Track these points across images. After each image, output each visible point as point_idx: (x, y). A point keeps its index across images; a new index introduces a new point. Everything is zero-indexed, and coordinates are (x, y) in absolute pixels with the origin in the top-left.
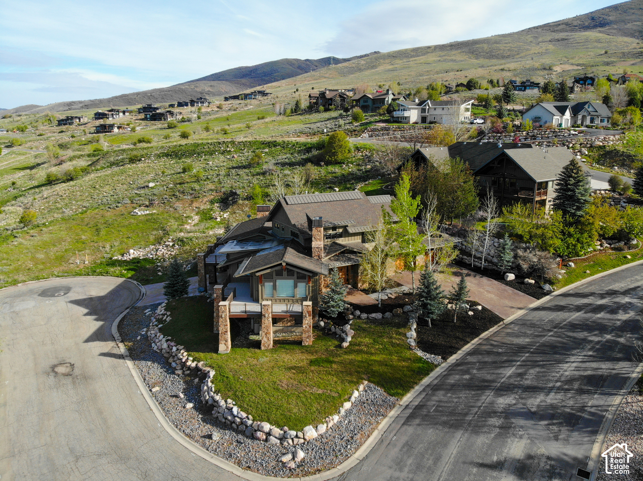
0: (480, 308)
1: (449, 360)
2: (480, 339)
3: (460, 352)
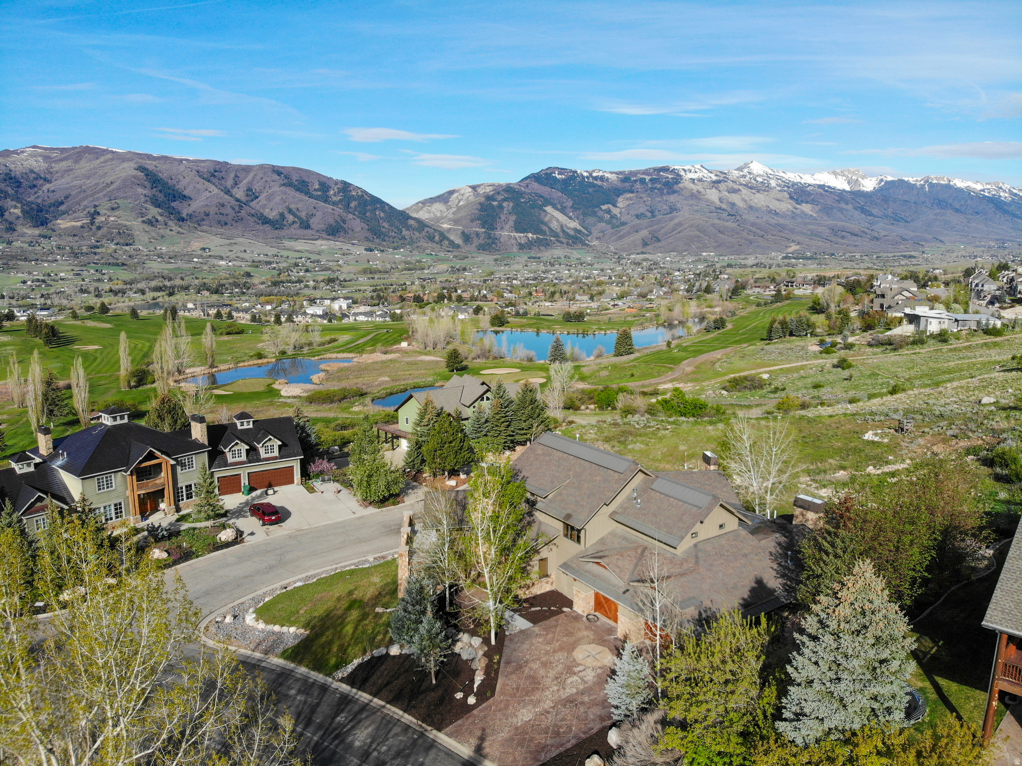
0: (472, 700)
1: (339, 684)
2: (384, 707)
3: (354, 690)
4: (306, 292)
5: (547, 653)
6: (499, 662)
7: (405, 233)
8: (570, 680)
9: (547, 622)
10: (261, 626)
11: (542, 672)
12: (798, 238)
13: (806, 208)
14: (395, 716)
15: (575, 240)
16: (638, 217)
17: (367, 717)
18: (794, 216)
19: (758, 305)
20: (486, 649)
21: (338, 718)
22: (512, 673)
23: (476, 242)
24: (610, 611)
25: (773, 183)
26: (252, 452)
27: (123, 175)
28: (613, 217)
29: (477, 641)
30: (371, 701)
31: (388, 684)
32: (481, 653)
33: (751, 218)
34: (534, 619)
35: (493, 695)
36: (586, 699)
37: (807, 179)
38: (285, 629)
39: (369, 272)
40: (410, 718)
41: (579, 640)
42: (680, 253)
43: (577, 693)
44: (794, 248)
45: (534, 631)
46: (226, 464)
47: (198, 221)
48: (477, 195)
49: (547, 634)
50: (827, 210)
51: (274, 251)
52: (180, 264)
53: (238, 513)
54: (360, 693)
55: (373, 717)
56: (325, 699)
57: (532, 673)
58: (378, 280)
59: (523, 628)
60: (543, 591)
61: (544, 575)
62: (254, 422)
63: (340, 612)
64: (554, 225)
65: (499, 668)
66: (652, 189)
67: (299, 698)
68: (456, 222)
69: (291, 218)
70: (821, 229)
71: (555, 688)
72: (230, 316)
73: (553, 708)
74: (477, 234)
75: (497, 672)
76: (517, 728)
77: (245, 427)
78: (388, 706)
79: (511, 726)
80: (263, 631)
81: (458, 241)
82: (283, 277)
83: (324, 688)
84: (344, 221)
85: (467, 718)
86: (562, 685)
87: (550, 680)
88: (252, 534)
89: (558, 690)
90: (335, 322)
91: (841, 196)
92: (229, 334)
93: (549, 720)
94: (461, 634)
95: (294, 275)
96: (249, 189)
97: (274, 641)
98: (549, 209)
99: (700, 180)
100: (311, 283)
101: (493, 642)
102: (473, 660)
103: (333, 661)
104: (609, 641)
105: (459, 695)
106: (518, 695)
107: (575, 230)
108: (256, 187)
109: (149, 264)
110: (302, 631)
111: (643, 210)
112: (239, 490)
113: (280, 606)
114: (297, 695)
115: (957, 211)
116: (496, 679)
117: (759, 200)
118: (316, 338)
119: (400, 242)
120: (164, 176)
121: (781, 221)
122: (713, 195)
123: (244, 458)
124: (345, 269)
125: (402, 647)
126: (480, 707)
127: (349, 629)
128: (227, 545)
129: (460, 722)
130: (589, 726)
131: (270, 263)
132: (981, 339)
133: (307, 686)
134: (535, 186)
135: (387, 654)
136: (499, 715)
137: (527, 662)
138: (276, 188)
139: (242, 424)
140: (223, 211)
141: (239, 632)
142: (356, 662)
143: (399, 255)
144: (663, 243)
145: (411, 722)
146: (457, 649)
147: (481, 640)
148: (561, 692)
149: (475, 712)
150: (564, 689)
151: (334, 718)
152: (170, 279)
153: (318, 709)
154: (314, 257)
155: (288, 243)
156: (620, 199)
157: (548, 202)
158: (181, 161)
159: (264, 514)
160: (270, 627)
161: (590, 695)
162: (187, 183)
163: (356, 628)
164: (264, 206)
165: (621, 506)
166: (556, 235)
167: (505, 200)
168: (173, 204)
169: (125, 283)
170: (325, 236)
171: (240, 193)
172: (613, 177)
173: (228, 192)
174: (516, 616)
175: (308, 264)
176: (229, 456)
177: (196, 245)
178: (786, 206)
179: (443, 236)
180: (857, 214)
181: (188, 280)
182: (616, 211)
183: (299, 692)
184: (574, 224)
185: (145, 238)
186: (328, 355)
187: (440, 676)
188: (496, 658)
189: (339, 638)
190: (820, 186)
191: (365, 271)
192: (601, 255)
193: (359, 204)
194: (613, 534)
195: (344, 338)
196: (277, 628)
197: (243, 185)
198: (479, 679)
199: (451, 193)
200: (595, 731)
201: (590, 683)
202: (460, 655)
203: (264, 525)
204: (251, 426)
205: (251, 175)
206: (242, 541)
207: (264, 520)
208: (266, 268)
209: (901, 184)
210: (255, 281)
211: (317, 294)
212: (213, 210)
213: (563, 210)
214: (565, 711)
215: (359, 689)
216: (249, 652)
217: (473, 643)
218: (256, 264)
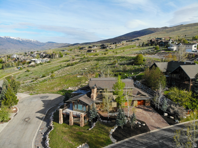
0: (144, 125)
11: (141, 115)
76: (156, 122)
93: (156, 119)
105: (140, 126)
115: (12, 43)
136: (151, 123)
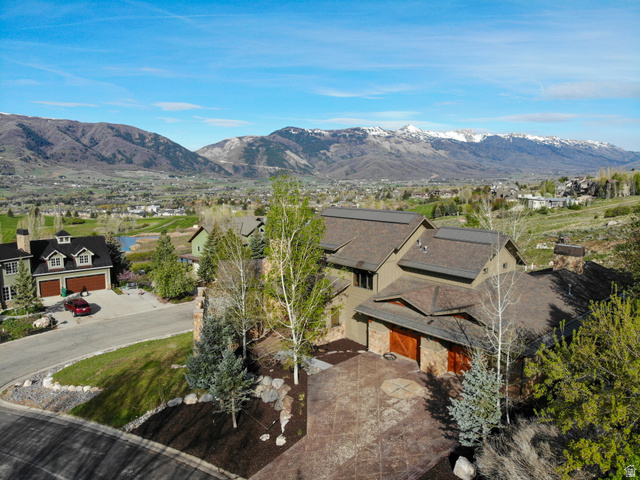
1: (129, 435)
2: (177, 455)
3: (145, 441)
4: (129, 202)
5: (354, 389)
6: (305, 400)
7: (195, 165)
8: (386, 413)
9: (347, 362)
10: (57, 387)
11: (353, 406)
12: (437, 170)
13: (441, 152)
14: (192, 465)
15: (305, 171)
16: (342, 158)
17: (159, 466)
18: (434, 157)
19: (421, 203)
20: (289, 389)
21: (125, 471)
22: (323, 409)
23: (242, 172)
24: (407, 349)
25: (422, 138)
26: (69, 262)
27: (8, 129)
28: (328, 157)
29: (278, 383)
30: (164, 450)
31: (183, 430)
32: (284, 393)
33: (409, 159)
34: (333, 360)
35: (304, 433)
36: (411, 430)
37: (442, 135)
38: (79, 388)
39: (172, 190)
40: (210, 465)
41: (383, 375)
42: (368, 180)
43: (399, 425)
44: (435, 176)
45: (335, 371)
46: (46, 270)
47: (58, 159)
48: (242, 142)
49: (349, 373)
50: (454, 154)
51: (109, 178)
52: (45, 186)
53: (56, 308)
54: (151, 443)
55: (165, 467)
56: (111, 451)
57: (343, 408)
58: (177, 195)
59: (324, 369)
60: (334, 340)
61: (336, 324)
62: (72, 239)
63: (135, 371)
64: (292, 162)
65: (306, 406)
66: (350, 141)
67: (83, 451)
68: (229, 159)
69: (120, 157)
70: (451, 165)
71: (373, 421)
72: (76, 214)
73: (377, 441)
74: (243, 167)
75: (305, 409)
76: (339, 468)
77: (64, 242)
78: (184, 454)
79: (332, 466)
80: (58, 391)
81: (231, 171)
82: (114, 194)
83: (113, 440)
84: (155, 159)
85: (278, 461)
86: (380, 418)
87: (364, 414)
88: (65, 322)
89: (377, 423)
90: (148, 217)
91: (461, 145)
92: (74, 223)
93: (376, 456)
94: (261, 377)
95: (122, 193)
96: (92, 139)
97: (67, 399)
98: (288, 152)
99: (379, 136)
100: (133, 197)
101: (296, 382)
102: (275, 401)
103: (125, 413)
104: (414, 375)
105: (265, 437)
106: (332, 431)
107: (305, 165)
108: (97, 137)
109: (24, 186)
110: (96, 389)
111: (345, 153)
112: (58, 293)
113: (78, 370)
114: (81, 448)
115: (529, 153)
116: (305, 416)
117: (414, 148)
118: (135, 225)
119: (193, 171)
120: (35, 130)
121: (427, 160)
122: (386, 145)
123: (62, 266)
124: (156, 188)
125: (198, 397)
126: (292, 448)
127: (144, 383)
128: (41, 330)
129: (270, 466)
130: (425, 458)
131: (105, 185)
132: (567, 212)
133: (94, 439)
134: (279, 138)
135: (183, 404)
136: (315, 455)
137: (335, 397)
138: (110, 138)
139: (62, 239)
140: (74, 152)
141: (34, 393)
142: (149, 413)
143: (192, 180)
144: (358, 173)
145: (211, 469)
146: (258, 392)
147: (282, 381)
148: (381, 425)
149: (286, 453)
150: (383, 421)
151: (120, 471)
152: (38, 196)
153: (103, 462)
154: (135, 181)
155: (117, 173)
156: (331, 147)
157: (287, 148)
158: (47, 120)
159: (76, 306)
160: (65, 388)
161: (413, 426)
162: (50, 134)
163: (151, 383)
164: (102, 150)
165: (407, 254)
166: (293, 168)
167: (260, 146)
168: (41, 148)
169: (8, 199)
170: (142, 167)
171: (86, 141)
172: (327, 133)
173: (78, 140)
174: (314, 359)
175: (131, 186)
176: (49, 263)
177: (56, 174)
178: (429, 151)
179: (221, 168)
180: (471, 156)
181: (50, 196)
182: (329, 154)
183: (85, 444)
184: (304, 162)
185: (22, 170)
186: (142, 234)
187: (241, 418)
188: (302, 397)
189: (133, 392)
190: (449, 140)
191: (169, 190)
192: (321, 181)
193: (165, 148)
194: (401, 280)
195: (153, 224)
196: (71, 388)
197: (88, 135)
198: (285, 420)
199: (226, 141)
200: (433, 463)
201: (409, 414)
202: (260, 399)
203: (76, 316)
204: (69, 242)
205: (93, 129)
206: (55, 328)
207: (76, 312)
208: (103, 189)
209: (496, 137)
210: (96, 196)
211: (137, 203)
212: (67, 152)
213: (297, 153)
214: (391, 445)
215: (150, 439)
216: (40, 410)
217: (274, 384)
218: (96, 186)
